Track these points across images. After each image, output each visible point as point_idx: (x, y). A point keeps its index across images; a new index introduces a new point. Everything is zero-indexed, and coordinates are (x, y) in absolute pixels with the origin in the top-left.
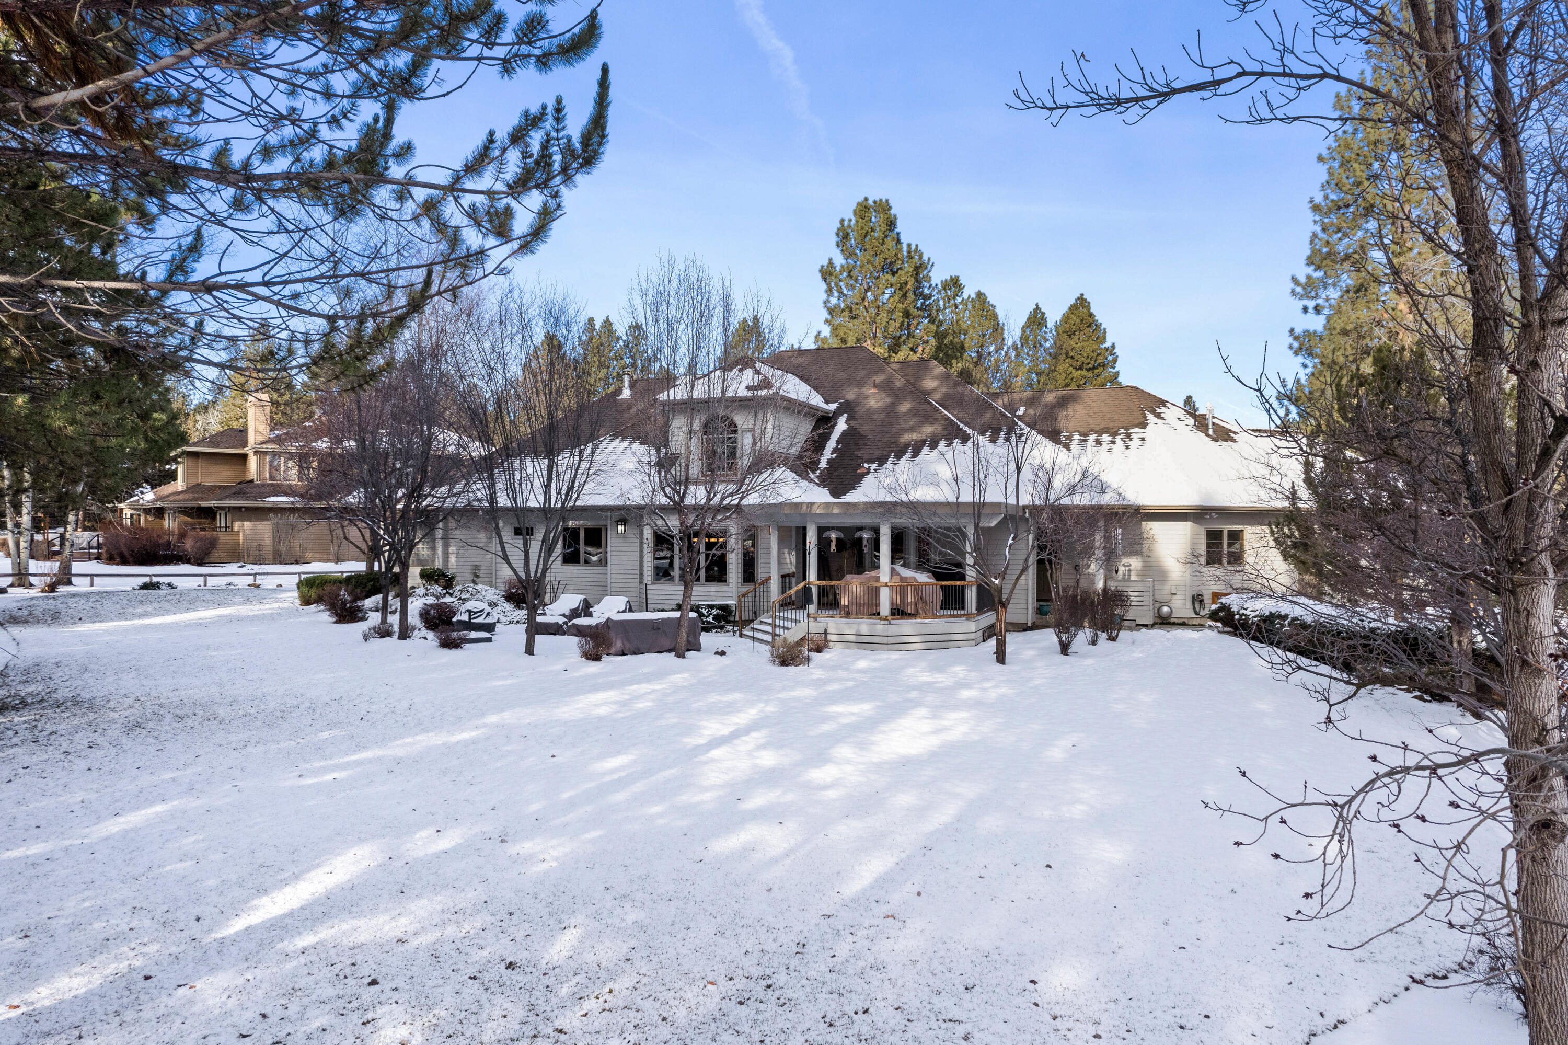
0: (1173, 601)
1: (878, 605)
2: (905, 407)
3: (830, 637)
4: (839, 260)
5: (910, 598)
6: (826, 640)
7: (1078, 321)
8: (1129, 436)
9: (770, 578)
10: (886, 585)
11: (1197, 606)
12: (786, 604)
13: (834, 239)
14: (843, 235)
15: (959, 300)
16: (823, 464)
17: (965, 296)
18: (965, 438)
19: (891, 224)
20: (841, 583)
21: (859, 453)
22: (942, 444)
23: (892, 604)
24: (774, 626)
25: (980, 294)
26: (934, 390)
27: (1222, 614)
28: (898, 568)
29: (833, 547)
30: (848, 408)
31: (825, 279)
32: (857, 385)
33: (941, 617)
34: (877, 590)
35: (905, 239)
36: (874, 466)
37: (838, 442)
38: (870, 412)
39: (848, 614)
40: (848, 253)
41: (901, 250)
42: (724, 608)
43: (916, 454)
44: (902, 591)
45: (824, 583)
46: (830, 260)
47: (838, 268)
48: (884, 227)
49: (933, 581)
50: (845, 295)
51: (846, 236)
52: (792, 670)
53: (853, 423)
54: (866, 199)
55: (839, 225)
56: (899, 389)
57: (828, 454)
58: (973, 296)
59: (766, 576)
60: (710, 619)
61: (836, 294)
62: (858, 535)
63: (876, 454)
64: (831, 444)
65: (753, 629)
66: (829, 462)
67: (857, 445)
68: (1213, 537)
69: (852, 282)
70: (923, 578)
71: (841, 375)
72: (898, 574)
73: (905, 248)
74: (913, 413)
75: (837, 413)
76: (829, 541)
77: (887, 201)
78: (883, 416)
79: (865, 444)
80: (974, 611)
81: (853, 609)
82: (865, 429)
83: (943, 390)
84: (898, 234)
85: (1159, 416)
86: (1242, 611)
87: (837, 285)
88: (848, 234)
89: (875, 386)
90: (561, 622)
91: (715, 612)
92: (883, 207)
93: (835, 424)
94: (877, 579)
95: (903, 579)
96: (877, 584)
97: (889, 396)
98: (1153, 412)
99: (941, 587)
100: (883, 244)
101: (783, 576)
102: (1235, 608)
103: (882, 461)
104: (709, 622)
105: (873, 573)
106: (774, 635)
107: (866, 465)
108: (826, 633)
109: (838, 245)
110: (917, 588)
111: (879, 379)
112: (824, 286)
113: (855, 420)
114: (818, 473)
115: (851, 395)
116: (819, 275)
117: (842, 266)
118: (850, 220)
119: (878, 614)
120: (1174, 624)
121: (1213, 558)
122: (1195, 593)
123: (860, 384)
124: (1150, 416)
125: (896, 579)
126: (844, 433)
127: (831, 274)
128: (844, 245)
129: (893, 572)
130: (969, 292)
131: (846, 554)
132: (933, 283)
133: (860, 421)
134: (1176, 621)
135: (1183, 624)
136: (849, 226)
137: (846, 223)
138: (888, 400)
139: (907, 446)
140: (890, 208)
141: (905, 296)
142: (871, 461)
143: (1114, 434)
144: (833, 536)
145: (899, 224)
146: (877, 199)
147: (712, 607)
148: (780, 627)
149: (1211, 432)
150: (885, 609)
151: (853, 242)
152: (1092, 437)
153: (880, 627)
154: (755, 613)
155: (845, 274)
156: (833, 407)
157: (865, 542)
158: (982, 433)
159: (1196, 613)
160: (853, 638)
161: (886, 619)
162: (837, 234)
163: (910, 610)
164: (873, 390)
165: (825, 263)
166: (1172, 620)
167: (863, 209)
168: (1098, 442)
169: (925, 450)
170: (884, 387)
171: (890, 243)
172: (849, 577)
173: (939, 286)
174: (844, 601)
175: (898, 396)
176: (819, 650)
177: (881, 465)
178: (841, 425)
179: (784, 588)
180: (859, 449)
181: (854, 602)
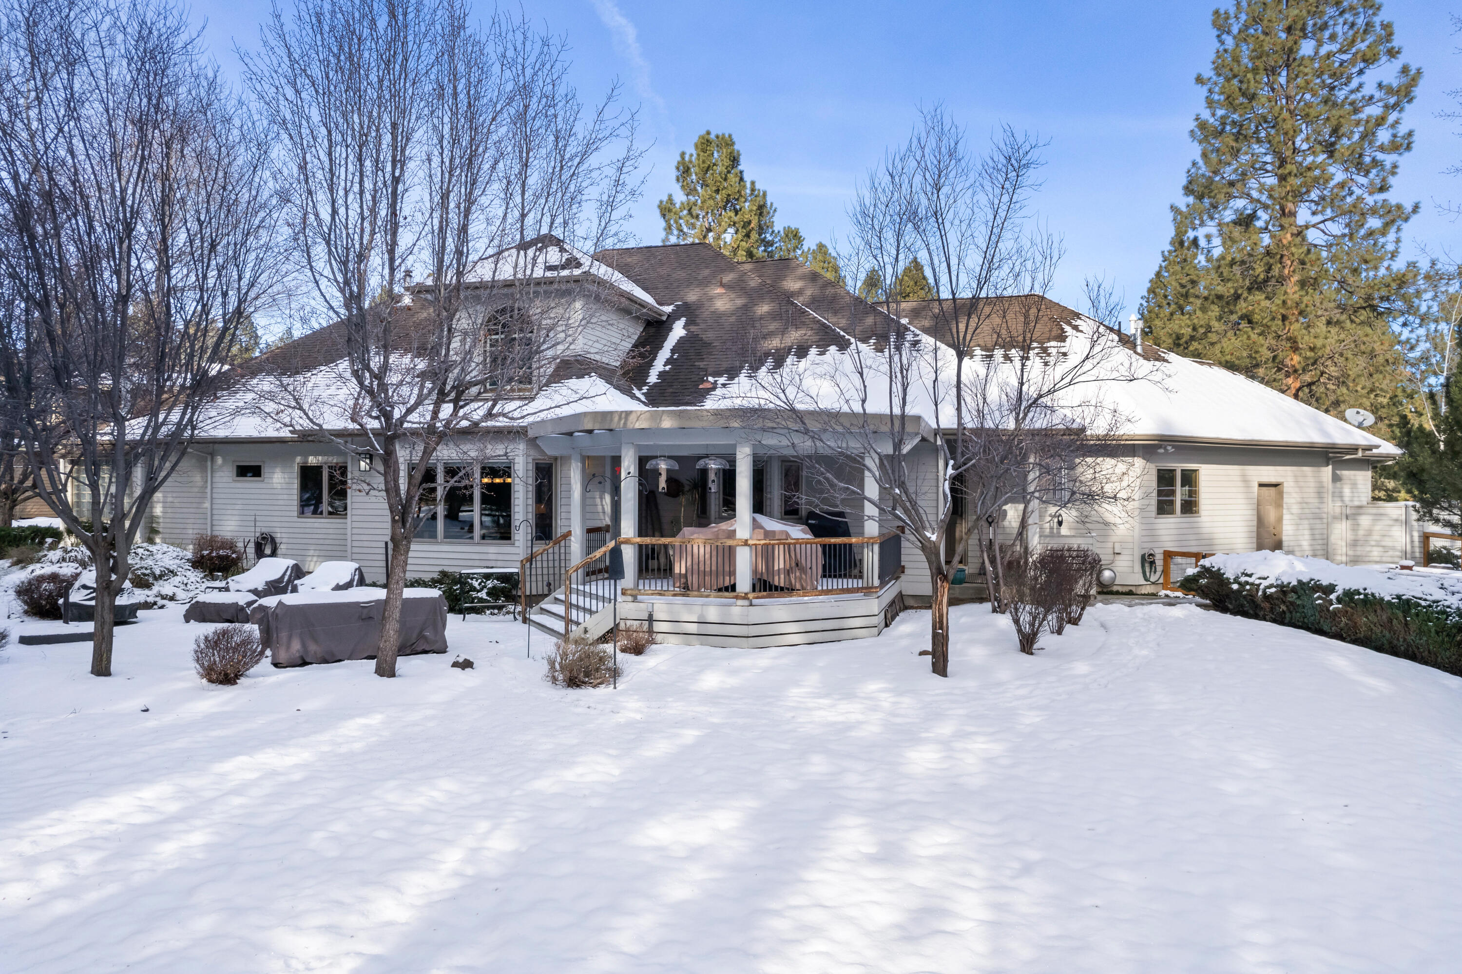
0: (1117, 563)
1: (732, 573)
2: (764, 308)
3: (658, 627)
4: (680, 197)
5: (780, 563)
6: (651, 631)
7: (912, 283)
8: (1045, 350)
9: (569, 533)
10: (746, 543)
11: (1147, 570)
12: (592, 572)
13: (674, 173)
14: (684, 170)
15: (799, 252)
16: (653, 378)
17: (805, 248)
18: (843, 346)
19: (735, 160)
20: (676, 541)
21: (702, 364)
22: (813, 351)
23: (755, 572)
24: (569, 606)
25: (821, 247)
26: (800, 292)
27: (1204, 581)
28: (760, 518)
29: (662, 484)
30: (687, 311)
31: (664, 216)
32: (698, 286)
33: (827, 592)
34: (731, 551)
35: (747, 178)
36: (722, 380)
37: (673, 351)
38: (718, 316)
39: (686, 589)
40: (690, 191)
41: (745, 186)
42: (504, 578)
43: (779, 364)
44: (766, 553)
45: (648, 540)
46: (670, 196)
47: (678, 206)
48: (727, 162)
49: (809, 536)
50: (684, 234)
51: (687, 171)
52: (586, 694)
53: (693, 328)
54: (708, 133)
55: (679, 159)
56: (753, 289)
57: (659, 365)
58: (814, 247)
59: (565, 530)
60: (483, 595)
61: (675, 232)
62: (700, 464)
63: (725, 365)
64: (665, 354)
65: (544, 611)
66: (661, 375)
67: (699, 354)
68: (1165, 478)
69: (693, 221)
70: (797, 532)
71: (681, 274)
72: (762, 528)
73: (748, 185)
74: (774, 316)
75: (672, 318)
76: (657, 473)
77: (730, 136)
78: (733, 319)
79: (710, 354)
80: (877, 582)
81: (694, 580)
82: (709, 336)
83: (809, 292)
84: (741, 172)
85: (1076, 328)
86: (1243, 579)
87: (676, 222)
88: (688, 168)
89: (722, 285)
90: (242, 602)
91: (490, 584)
92: (726, 142)
93: (670, 329)
94: (732, 534)
95: (768, 534)
96: (730, 542)
97: (739, 297)
98: (1069, 324)
99: (824, 546)
100: (725, 180)
101: (590, 531)
102: (1230, 574)
103: (733, 374)
104: (481, 600)
105: (724, 526)
106: (568, 621)
107: (711, 379)
108: (651, 619)
109: (678, 180)
110: (790, 546)
111: (728, 278)
112: (662, 224)
113: (696, 324)
114: (645, 389)
115: (692, 296)
116: (658, 212)
117: (682, 203)
118: (691, 155)
119: (733, 588)
120: (1117, 593)
121: (1164, 507)
122: (1146, 551)
123: (705, 283)
124: (1067, 328)
125: (760, 534)
126: (681, 341)
127: (670, 211)
128: (685, 179)
129: (756, 525)
130: (810, 244)
131: (683, 499)
132: (776, 229)
133: (703, 326)
134: (1120, 589)
135: (1129, 593)
136: (691, 162)
137: (687, 158)
138: (739, 302)
139: (767, 354)
140: (733, 144)
141: (748, 236)
142: (719, 374)
143: (1026, 348)
144: (663, 466)
145: (742, 159)
146: (720, 134)
147: (487, 576)
148: (578, 607)
149: (1139, 349)
150: (744, 582)
151: (694, 177)
152: (999, 353)
153: (737, 611)
154: (549, 584)
155: (685, 212)
156: (668, 309)
157: (712, 476)
158: (865, 340)
159: (1146, 580)
160: (693, 628)
161: (745, 597)
162: (678, 168)
163: (780, 580)
164: (719, 290)
165: (665, 198)
166: (1115, 588)
167: (705, 144)
168: (1007, 358)
169: (790, 359)
170: (738, 286)
171: (733, 178)
172: (687, 531)
173: (782, 232)
174: (680, 568)
175: (754, 296)
176: (638, 650)
177: (731, 378)
178: (678, 331)
179: (590, 548)
180: (702, 360)
181: (695, 568)
